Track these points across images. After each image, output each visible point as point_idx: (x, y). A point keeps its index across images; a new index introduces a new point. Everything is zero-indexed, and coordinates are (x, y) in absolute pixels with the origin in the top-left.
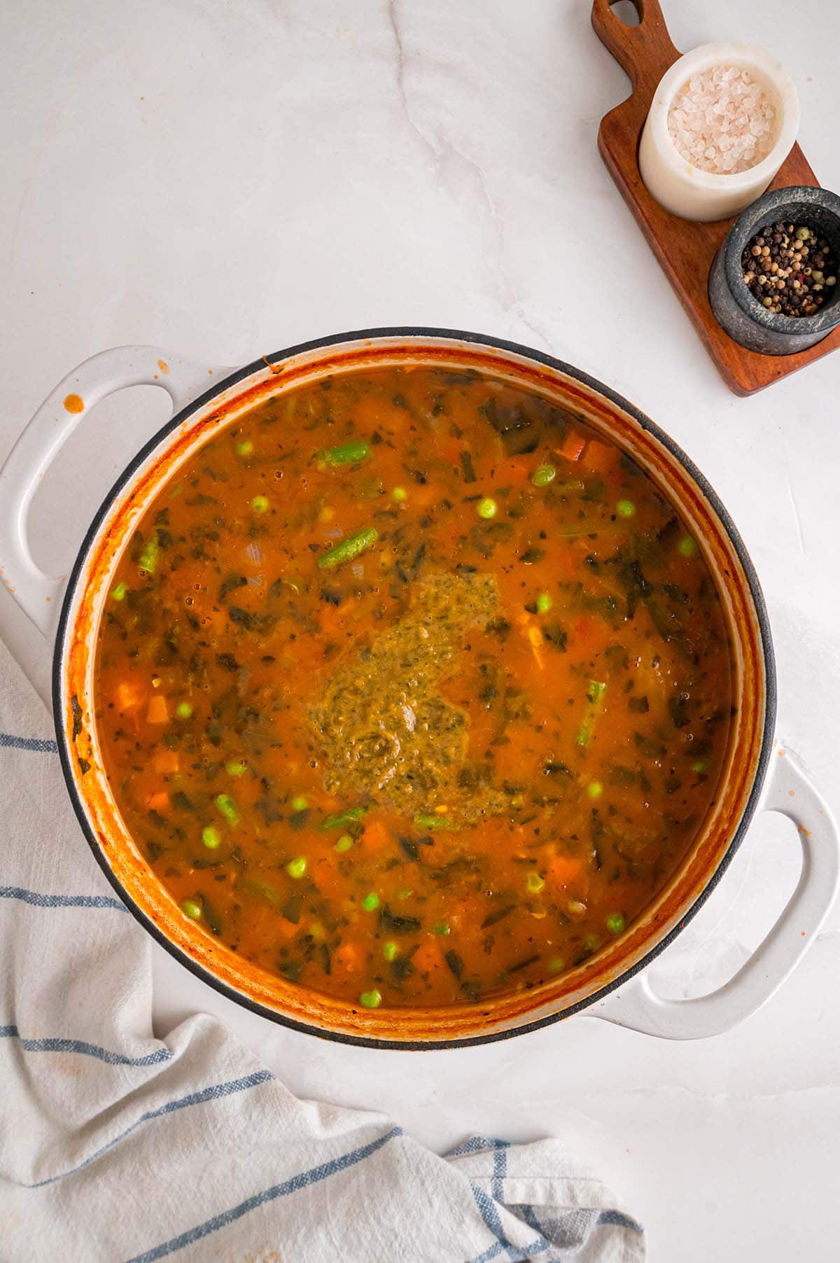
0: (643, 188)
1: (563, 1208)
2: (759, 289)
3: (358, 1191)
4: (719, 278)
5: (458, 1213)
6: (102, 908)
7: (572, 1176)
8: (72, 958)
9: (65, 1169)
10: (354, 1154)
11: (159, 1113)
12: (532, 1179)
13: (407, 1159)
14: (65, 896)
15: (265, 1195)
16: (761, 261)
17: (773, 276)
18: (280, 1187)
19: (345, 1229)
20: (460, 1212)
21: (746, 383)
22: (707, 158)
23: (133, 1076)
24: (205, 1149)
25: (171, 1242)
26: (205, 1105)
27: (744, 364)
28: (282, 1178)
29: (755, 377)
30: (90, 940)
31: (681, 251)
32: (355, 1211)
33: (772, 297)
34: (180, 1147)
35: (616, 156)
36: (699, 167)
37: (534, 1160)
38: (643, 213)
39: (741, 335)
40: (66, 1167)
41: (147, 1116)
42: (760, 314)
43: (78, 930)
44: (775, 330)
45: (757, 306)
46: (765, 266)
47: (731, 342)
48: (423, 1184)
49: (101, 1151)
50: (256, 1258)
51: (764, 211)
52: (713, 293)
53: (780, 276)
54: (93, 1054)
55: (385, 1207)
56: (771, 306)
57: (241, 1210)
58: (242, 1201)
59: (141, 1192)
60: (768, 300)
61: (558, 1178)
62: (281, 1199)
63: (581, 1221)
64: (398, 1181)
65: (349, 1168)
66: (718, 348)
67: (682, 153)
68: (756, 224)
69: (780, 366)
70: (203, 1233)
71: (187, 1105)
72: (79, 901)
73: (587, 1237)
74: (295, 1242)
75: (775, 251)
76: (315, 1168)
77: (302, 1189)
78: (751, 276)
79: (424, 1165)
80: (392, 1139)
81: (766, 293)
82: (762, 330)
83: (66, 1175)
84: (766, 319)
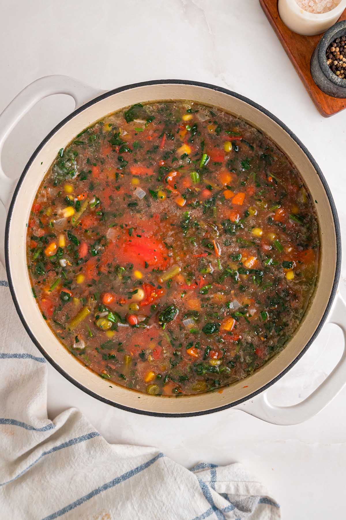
0: (280, 20)
1: (243, 495)
2: (334, 67)
3: (145, 484)
4: (315, 62)
5: (192, 492)
6: (26, 359)
7: (247, 480)
8: (11, 382)
9: (8, 479)
10: (141, 467)
11: (49, 452)
12: (228, 482)
13: (167, 468)
14: (8, 353)
15: (101, 488)
16: (335, 54)
17: (340, 61)
18: (108, 484)
19: (140, 502)
20: (193, 491)
21: (328, 111)
22: (310, 6)
23: (38, 436)
24: (71, 468)
25: (58, 512)
26: (70, 447)
27: (327, 102)
28: (109, 480)
29: (332, 108)
30: (19, 373)
31: (297, 49)
32: (144, 493)
33: (340, 71)
34: (59, 467)
35: (267, 5)
36: (306, 10)
37: (229, 473)
38: (280, 32)
39: (325, 88)
40: (8, 478)
41: (45, 454)
42: (335, 79)
43: (14, 369)
44: (342, 86)
45: (333, 75)
46: (337, 56)
47: (321, 92)
48: (175, 479)
49: (24, 471)
50: (99, 517)
51: (336, 31)
52: (313, 69)
53: (344, 61)
54: (19, 425)
55: (158, 491)
56: (340, 75)
57: (90, 496)
58: (90, 491)
59: (43, 489)
60: (338, 72)
61: (241, 482)
62: (109, 490)
63: (251, 502)
64: (164, 479)
65: (140, 473)
66: (315, 94)
67: (298, 3)
68: (332, 37)
69: (344, 103)
70: (73, 507)
71: (62, 448)
72: (15, 356)
73: (254, 509)
74: (117, 509)
75: (342, 49)
76: (123, 474)
77: (119, 484)
78: (330, 61)
79: (175, 470)
80: (159, 459)
81: (337, 69)
82: (335, 86)
83: (8, 482)
84: (337, 81)
